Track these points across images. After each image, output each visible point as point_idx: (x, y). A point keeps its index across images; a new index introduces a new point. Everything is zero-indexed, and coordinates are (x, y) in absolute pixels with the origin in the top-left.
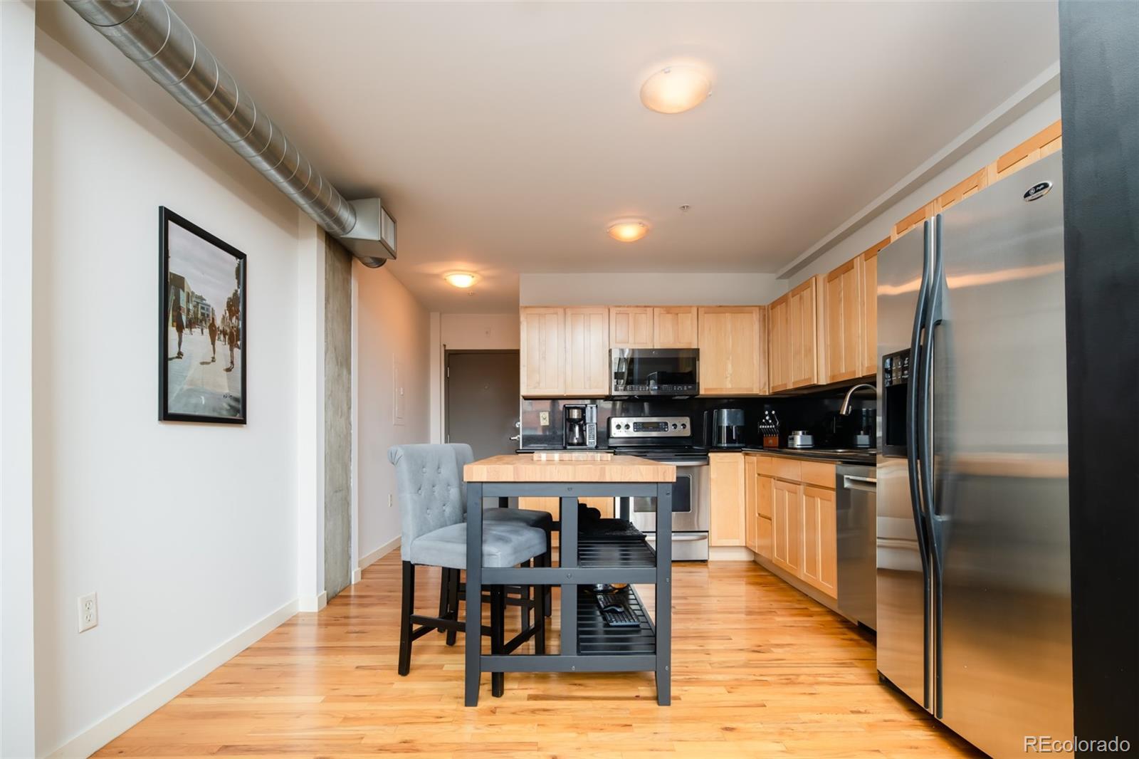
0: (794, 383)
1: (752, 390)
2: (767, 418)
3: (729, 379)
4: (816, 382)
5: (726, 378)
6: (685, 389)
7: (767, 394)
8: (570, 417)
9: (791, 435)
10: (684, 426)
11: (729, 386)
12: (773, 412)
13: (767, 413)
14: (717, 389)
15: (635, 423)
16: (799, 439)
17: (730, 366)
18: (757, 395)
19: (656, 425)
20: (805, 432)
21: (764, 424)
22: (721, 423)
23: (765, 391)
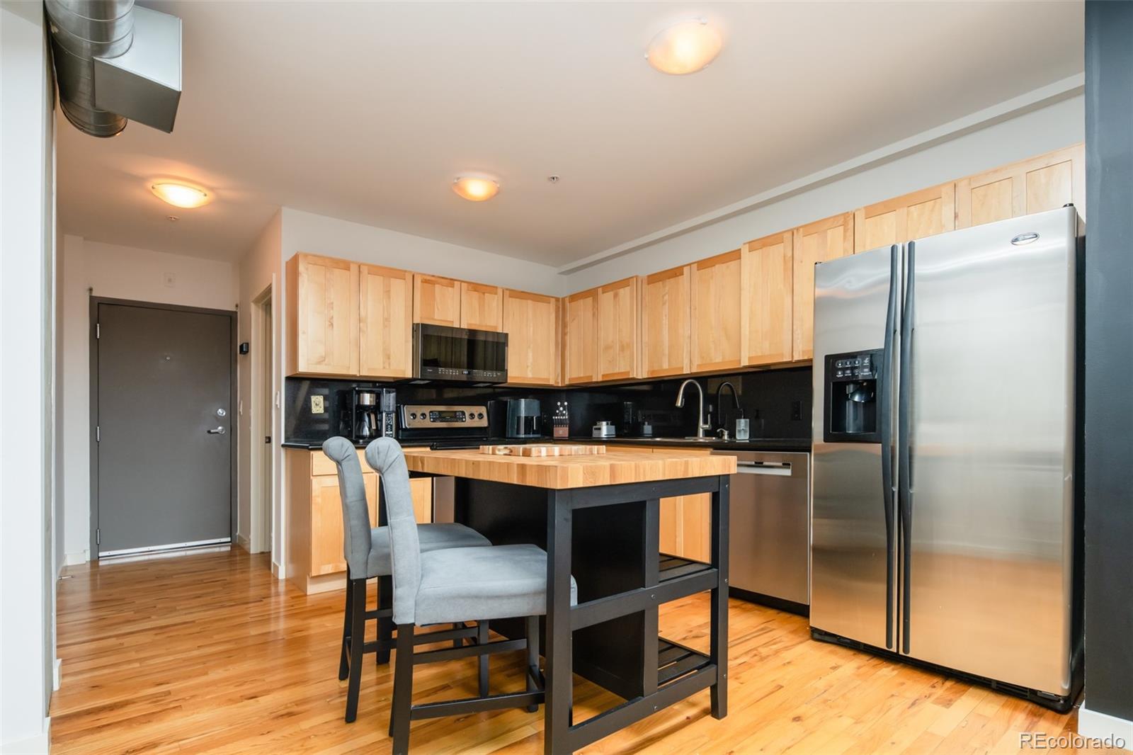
0: (603, 375)
1: (548, 380)
2: (561, 409)
3: (530, 368)
4: (635, 376)
5: (527, 367)
6: (495, 376)
7: (560, 385)
8: (361, 403)
9: (596, 425)
10: (481, 416)
11: (530, 375)
12: (566, 403)
13: (559, 404)
14: (518, 377)
15: (431, 412)
16: (605, 430)
17: (530, 355)
18: (552, 386)
19: (453, 415)
20: (609, 422)
21: (557, 415)
22: (520, 413)
23: (558, 383)
